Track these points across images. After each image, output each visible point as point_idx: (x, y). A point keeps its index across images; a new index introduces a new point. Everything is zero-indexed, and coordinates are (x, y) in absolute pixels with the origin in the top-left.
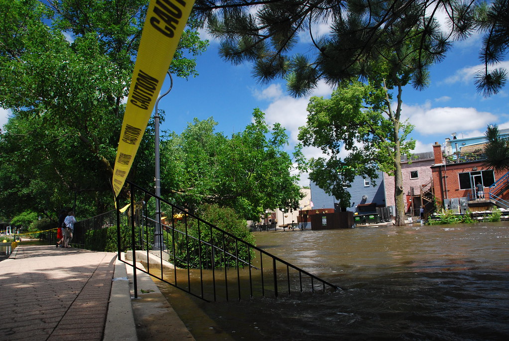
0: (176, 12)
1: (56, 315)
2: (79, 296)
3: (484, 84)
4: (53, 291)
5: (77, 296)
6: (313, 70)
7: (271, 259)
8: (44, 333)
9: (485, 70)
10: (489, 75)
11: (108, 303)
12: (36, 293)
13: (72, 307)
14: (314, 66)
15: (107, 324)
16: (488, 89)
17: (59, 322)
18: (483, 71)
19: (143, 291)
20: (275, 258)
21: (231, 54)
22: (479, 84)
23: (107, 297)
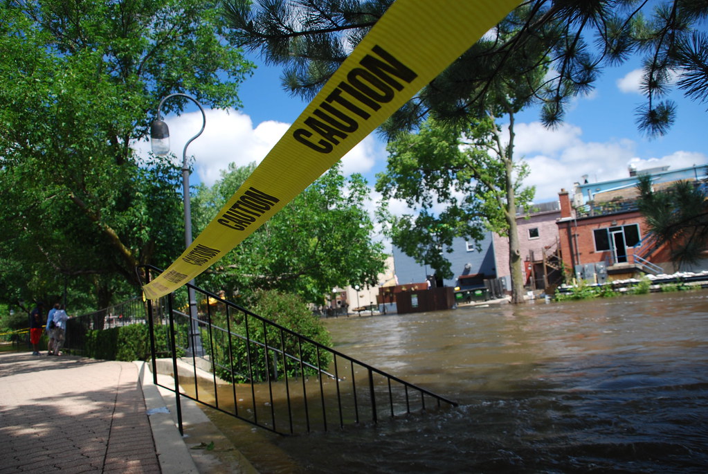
2: (110, 446)
3: (649, 122)
4: (68, 438)
5: (107, 445)
7: (366, 370)
9: (648, 105)
10: (654, 110)
11: (157, 456)
12: (42, 444)
14: (417, 102)
16: (653, 130)
18: (646, 106)
20: (371, 369)
21: (300, 87)
22: (641, 122)
23: (152, 446)
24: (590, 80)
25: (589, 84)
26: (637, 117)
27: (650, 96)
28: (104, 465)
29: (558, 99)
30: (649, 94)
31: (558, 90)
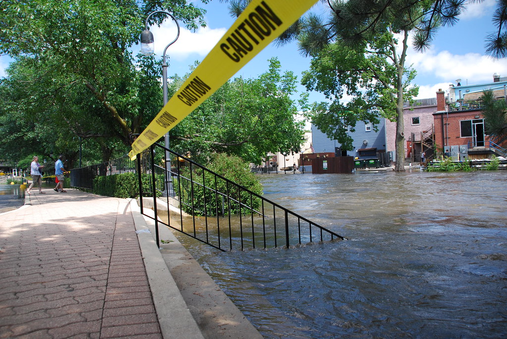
0: (248, 46)
1: (101, 272)
2: (113, 252)
3: (495, 47)
4: (86, 245)
5: (111, 251)
6: (327, 32)
7: (284, 212)
8: (99, 291)
9: (497, 34)
10: (501, 37)
11: (143, 259)
13: (112, 264)
14: (327, 27)
15: (150, 282)
16: (497, 53)
17: (107, 279)
18: (495, 34)
19: (162, 241)
20: (287, 211)
22: (489, 47)
23: (140, 253)
24: (456, 14)
25: (455, 17)
26: (487, 42)
27: (500, 26)
28: (110, 262)
29: (428, 29)
30: (499, 24)
31: (430, 21)
